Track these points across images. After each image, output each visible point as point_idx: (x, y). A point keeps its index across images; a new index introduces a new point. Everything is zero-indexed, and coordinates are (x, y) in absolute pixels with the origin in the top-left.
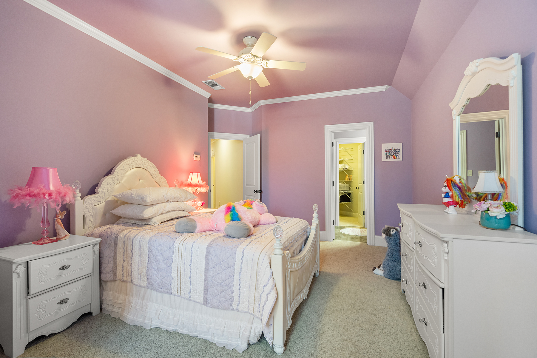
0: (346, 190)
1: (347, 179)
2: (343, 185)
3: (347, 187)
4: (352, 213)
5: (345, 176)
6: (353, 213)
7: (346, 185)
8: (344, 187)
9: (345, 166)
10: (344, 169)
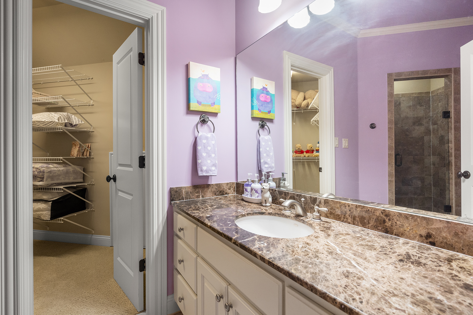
0: (71, 180)
1: (75, 152)
2: (62, 168)
3: (75, 172)
4: (90, 236)
5: (71, 144)
6: (96, 237)
7: (71, 168)
8: (67, 173)
9: (69, 118)
10: (65, 126)
